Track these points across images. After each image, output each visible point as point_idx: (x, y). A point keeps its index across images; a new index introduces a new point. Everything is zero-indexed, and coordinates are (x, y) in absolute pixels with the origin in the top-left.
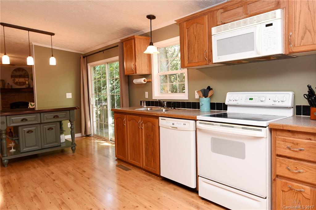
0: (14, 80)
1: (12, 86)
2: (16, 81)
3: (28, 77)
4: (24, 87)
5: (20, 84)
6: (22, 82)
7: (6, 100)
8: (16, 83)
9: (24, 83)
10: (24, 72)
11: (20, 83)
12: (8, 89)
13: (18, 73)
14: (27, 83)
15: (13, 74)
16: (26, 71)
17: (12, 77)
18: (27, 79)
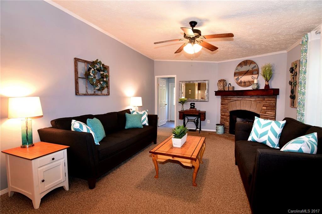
0: (237, 79)
1: (233, 87)
2: (239, 81)
3: (258, 73)
4: (250, 88)
5: (245, 84)
6: (247, 82)
7: (226, 106)
8: (240, 84)
9: (251, 83)
10: (252, 66)
11: (245, 82)
12: (229, 91)
13: (245, 68)
14: (255, 81)
15: (237, 71)
16: (255, 63)
17: (235, 74)
18: (256, 76)
